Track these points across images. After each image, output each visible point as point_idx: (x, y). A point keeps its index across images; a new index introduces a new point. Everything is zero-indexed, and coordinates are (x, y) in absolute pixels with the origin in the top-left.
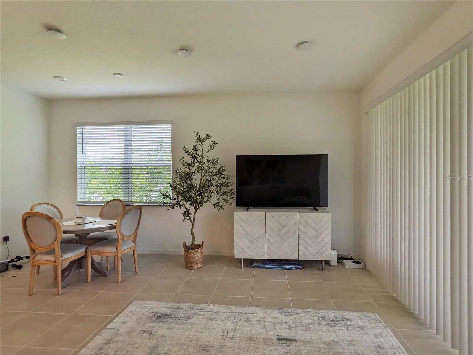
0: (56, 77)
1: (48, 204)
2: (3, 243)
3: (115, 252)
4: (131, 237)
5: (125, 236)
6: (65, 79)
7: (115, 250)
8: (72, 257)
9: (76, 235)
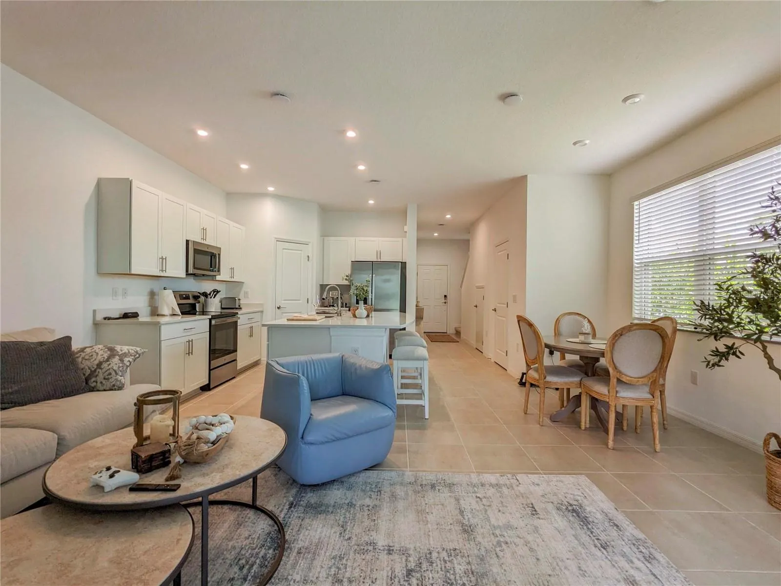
0: (575, 144)
1: (580, 314)
2: (549, 357)
3: (605, 395)
4: (640, 379)
5: (623, 374)
6: (587, 142)
7: (607, 393)
8: (557, 382)
9: (581, 358)
